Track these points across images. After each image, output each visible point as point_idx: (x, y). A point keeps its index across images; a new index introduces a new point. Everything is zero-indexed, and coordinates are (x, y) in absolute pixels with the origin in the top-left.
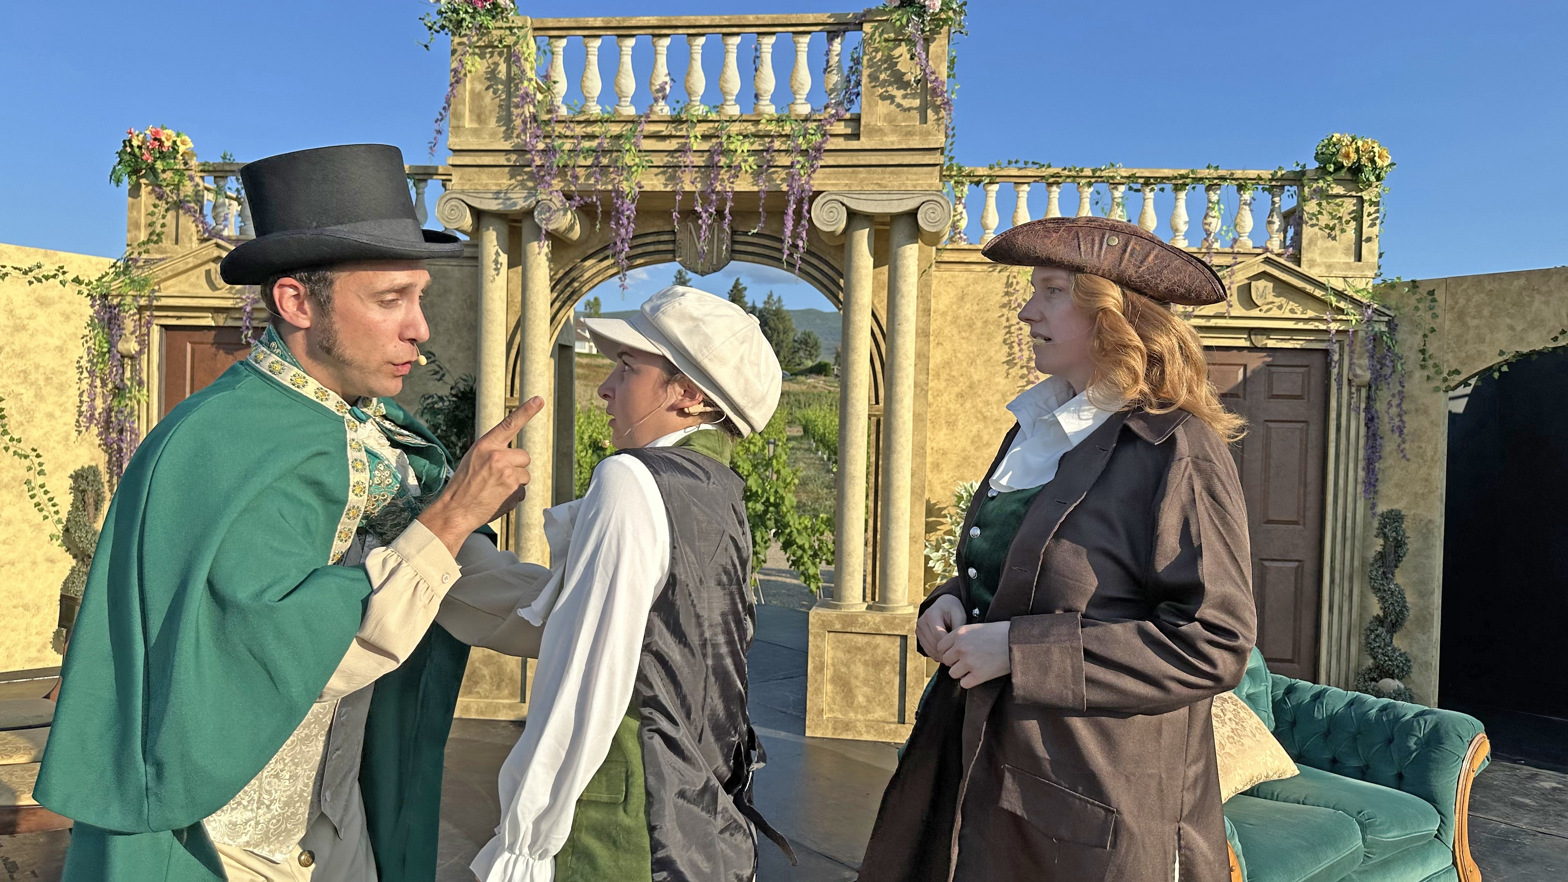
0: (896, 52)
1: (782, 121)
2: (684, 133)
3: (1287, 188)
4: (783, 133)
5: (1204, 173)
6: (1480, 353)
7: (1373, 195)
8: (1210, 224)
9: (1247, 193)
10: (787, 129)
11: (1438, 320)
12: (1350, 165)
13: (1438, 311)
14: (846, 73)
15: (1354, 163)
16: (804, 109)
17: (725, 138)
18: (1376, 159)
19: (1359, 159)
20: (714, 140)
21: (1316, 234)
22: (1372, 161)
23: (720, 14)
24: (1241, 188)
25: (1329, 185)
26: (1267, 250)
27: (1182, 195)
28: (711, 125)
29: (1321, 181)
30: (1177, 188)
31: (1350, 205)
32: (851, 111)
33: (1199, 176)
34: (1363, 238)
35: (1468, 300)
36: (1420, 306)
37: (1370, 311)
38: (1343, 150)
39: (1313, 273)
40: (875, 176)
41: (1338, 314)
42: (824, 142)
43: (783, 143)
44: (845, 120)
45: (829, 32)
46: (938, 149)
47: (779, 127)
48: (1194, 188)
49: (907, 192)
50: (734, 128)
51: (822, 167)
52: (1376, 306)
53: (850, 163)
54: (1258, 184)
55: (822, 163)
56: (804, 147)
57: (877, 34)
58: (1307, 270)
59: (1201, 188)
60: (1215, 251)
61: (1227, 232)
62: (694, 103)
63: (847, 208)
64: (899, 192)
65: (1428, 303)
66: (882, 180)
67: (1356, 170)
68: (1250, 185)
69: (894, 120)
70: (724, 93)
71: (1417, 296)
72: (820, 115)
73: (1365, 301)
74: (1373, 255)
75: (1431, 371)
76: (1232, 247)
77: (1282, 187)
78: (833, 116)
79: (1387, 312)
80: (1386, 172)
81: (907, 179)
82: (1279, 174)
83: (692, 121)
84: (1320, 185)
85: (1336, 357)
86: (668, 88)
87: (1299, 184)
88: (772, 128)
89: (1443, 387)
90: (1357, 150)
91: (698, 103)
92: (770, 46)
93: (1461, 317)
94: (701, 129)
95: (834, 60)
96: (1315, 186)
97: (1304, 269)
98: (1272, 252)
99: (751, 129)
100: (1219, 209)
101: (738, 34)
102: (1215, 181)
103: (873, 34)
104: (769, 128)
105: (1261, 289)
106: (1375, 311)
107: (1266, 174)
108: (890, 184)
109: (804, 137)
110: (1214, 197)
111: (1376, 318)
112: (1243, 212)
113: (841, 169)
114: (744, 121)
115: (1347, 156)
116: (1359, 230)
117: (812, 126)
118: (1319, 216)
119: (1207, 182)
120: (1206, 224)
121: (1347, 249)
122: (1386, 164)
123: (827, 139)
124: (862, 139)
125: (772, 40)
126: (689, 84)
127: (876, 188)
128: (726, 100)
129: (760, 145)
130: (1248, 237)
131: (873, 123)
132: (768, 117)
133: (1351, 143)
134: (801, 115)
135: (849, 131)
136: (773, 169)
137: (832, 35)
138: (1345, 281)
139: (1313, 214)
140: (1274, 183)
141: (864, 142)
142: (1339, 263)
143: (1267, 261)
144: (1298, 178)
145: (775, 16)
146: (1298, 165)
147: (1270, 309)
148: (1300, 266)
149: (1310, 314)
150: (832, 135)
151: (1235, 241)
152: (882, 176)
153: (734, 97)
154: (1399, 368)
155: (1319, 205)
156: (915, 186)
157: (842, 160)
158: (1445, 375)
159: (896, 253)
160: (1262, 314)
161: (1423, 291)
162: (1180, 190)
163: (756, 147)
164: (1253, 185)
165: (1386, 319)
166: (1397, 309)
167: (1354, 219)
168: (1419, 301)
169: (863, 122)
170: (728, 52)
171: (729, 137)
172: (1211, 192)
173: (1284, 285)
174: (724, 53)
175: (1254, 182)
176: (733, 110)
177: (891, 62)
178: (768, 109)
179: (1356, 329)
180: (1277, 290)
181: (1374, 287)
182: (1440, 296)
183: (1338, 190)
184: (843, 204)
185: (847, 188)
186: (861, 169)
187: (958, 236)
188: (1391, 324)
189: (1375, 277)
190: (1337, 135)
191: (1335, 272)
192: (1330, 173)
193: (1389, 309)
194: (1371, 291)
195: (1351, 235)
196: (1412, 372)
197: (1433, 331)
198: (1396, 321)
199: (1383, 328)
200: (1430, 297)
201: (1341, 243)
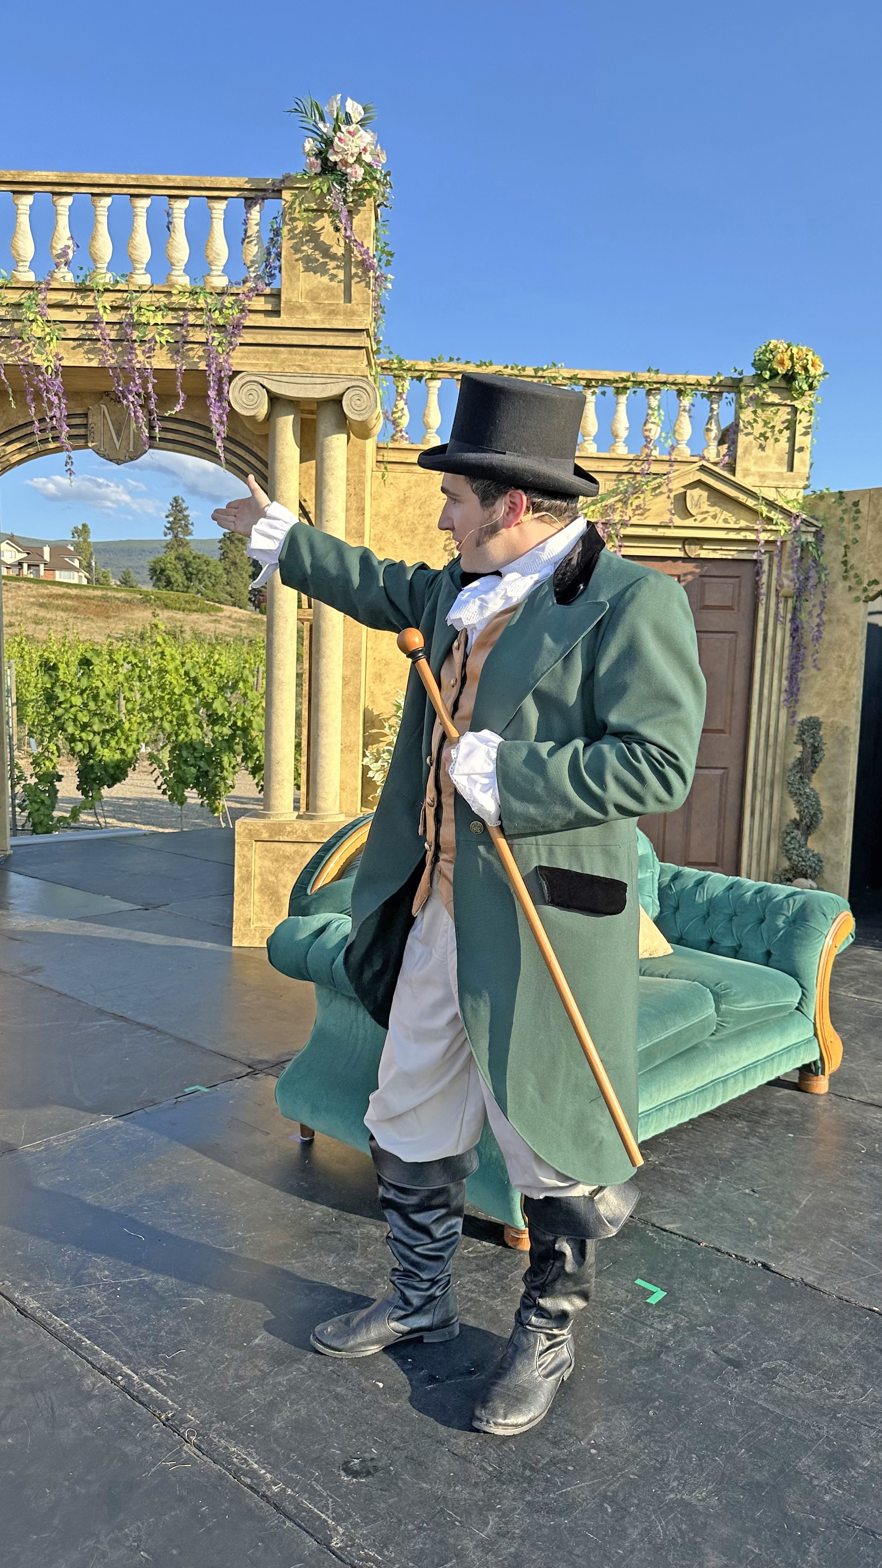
0: (318, 225)
1: (196, 293)
2: (89, 302)
3: (725, 395)
4: (198, 306)
5: (644, 376)
7: (806, 404)
8: (650, 430)
9: (687, 399)
10: (202, 304)
11: (861, 531)
12: (784, 372)
13: (860, 522)
14: (266, 245)
15: (788, 370)
16: (220, 281)
17: (134, 309)
18: (809, 367)
19: (793, 366)
20: (123, 312)
21: (751, 442)
22: (806, 369)
23: (126, 173)
24: (680, 393)
25: (765, 393)
26: (703, 458)
27: (623, 399)
28: (119, 295)
29: (757, 388)
30: (619, 391)
31: (784, 414)
32: (272, 286)
33: (639, 379)
34: (796, 448)
36: (846, 517)
37: (798, 522)
38: (779, 357)
39: (747, 483)
40: (298, 357)
41: (769, 524)
42: (243, 318)
43: (197, 317)
44: (265, 295)
45: (246, 199)
46: (362, 330)
47: (193, 299)
48: (635, 392)
49: (330, 376)
50: (145, 299)
51: (241, 344)
52: (804, 516)
53: (269, 342)
54: (697, 389)
55: (240, 340)
56: (221, 322)
57: (297, 202)
58: (741, 479)
59: (642, 392)
60: (654, 458)
61: (666, 438)
62: (101, 271)
63: (268, 391)
64: (323, 375)
65: (852, 514)
66: (304, 361)
67: (790, 377)
68: (689, 391)
69: (317, 298)
70: (132, 261)
71: (843, 507)
72: (238, 289)
73: (794, 511)
74: (805, 465)
75: (852, 582)
76: (670, 454)
77: (721, 393)
78: (251, 290)
79: (815, 522)
80: (819, 381)
81: (332, 362)
82: (718, 380)
83: (98, 291)
84: (756, 393)
85: (765, 567)
86: (70, 252)
87: (736, 390)
88: (187, 301)
89: (863, 597)
90: (791, 358)
91: (104, 271)
92: (183, 212)
94: (108, 299)
95: (253, 230)
96: (751, 393)
97: (738, 479)
98: (708, 461)
99: (163, 300)
100: (659, 415)
101: (147, 196)
102: (655, 386)
103: (293, 202)
104: (183, 300)
105: (696, 498)
106: (804, 521)
107: (705, 380)
108: (313, 367)
109: (221, 312)
110: (654, 402)
111: (804, 528)
112: (682, 419)
113: (260, 348)
114: (156, 292)
115: (782, 363)
116: (792, 440)
117: (228, 300)
118: (755, 425)
119: (648, 387)
120: (646, 430)
121: (780, 459)
122: (819, 372)
123: (246, 315)
124: (283, 315)
125: (185, 204)
126: (93, 250)
127: (298, 370)
128: (135, 269)
129: (173, 318)
130: (687, 444)
131: (294, 300)
132: (180, 289)
133: (787, 350)
134: (217, 288)
135: (269, 307)
136: (190, 346)
137: (250, 202)
138: (778, 491)
139: (749, 423)
140: (712, 389)
141: (284, 320)
142: (772, 473)
143: (703, 469)
144: (735, 386)
145: (187, 177)
146: (736, 371)
147: (705, 519)
148: (734, 475)
149: (743, 524)
150: (251, 311)
151: (673, 448)
152: (304, 358)
153: (145, 266)
154: (823, 577)
155: (755, 412)
156: (339, 370)
157: (261, 338)
158: (865, 585)
159: (322, 444)
160: (697, 524)
161: (848, 501)
162: (621, 394)
163: (169, 320)
164: (692, 390)
165: (813, 529)
166: (825, 520)
167: (787, 428)
168: (844, 511)
169: (283, 298)
170: (137, 215)
171: (140, 308)
172: (651, 397)
173: (718, 494)
174: (132, 216)
175: (693, 387)
176: (143, 279)
177: (313, 235)
178: (182, 280)
179: (784, 539)
180: (712, 500)
181: (804, 498)
182: (864, 507)
183: (773, 398)
184: (263, 387)
185: (267, 369)
186: (282, 349)
187: (400, 434)
188: (819, 535)
189: (806, 487)
190: (774, 342)
191: (768, 482)
192: (765, 380)
193: (817, 520)
194: (801, 501)
195: (784, 445)
196: (835, 583)
197: (856, 541)
198: (823, 532)
199: (811, 538)
200: (854, 509)
201: (774, 452)
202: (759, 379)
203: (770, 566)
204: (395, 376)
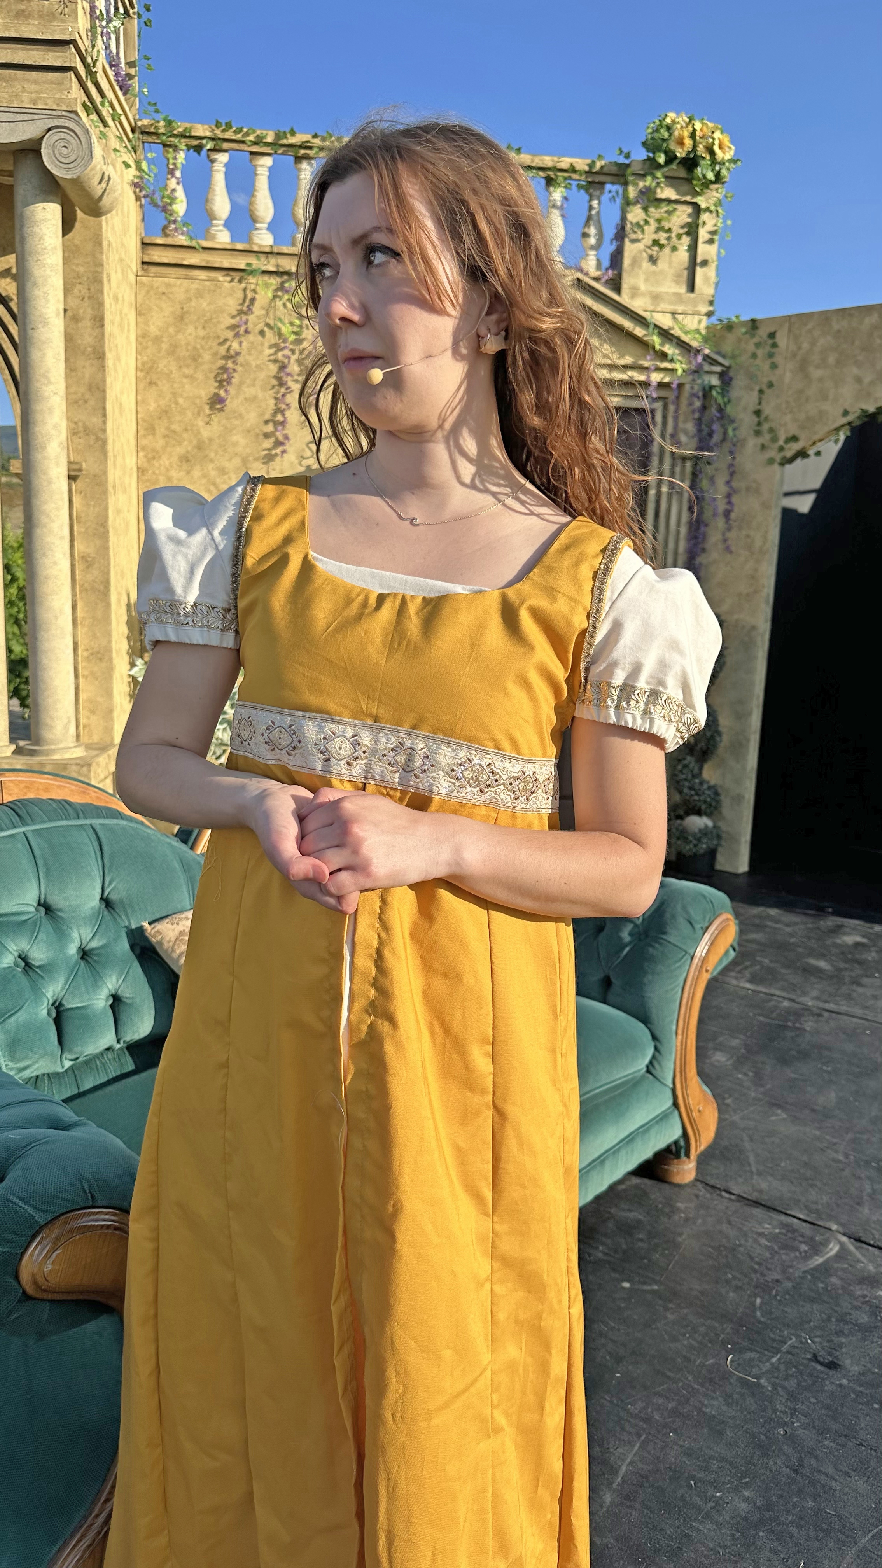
3: (608, 187)
6: (822, 414)
7: (712, 201)
9: (558, 190)
11: (778, 372)
12: (684, 155)
13: (778, 359)
15: (689, 152)
18: (716, 148)
19: (695, 147)
21: (640, 252)
22: (712, 153)
24: (550, 181)
25: (658, 184)
26: (579, 270)
29: (649, 178)
31: (683, 215)
34: (699, 260)
35: (813, 344)
36: (760, 352)
37: (700, 358)
38: (676, 133)
39: (635, 305)
41: (662, 361)
49: (22, 110)
52: (707, 351)
54: (570, 178)
58: (627, 300)
65: (768, 349)
67: (691, 163)
68: (561, 179)
71: (756, 340)
73: (695, 344)
74: (709, 285)
75: (766, 437)
77: (602, 184)
79: (721, 360)
80: (728, 169)
81: (23, 89)
82: (598, 165)
84: (647, 184)
85: (659, 418)
87: (622, 180)
89: (778, 457)
90: (693, 136)
93: (803, 367)
96: (641, 184)
97: (624, 299)
98: (587, 274)
106: (706, 357)
107: (581, 164)
111: (707, 367)
115: (681, 143)
116: (693, 249)
118: (646, 228)
121: (678, 276)
122: (727, 157)
133: (687, 125)
138: (674, 318)
139: (638, 224)
140: (591, 178)
142: (667, 293)
143: (578, 285)
144: (620, 174)
146: (621, 152)
148: (619, 294)
149: (628, 360)
154: (730, 432)
155: (645, 209)
156: (35, 102)
158: (781, 443)
161: (763, 332)
164: (565, 179)
165: (718, 369)
166: (733, 357)
167: (687, 234)
168: (758, 345)
175: (566, 175)
179: (682, 381)
181: (708, 328)
182: (782, 340)
183: (669, 192)
187: (173, 226)
188: (725, 377)
189: (709, 314)
190: (672, 115)
191: (663, 306)
192: (659, 166)
193: (724, 357)
194: (703, 332)
195: (683, 255)
196: (745, 440)
197: (771, 385)
198: (731, 374)
199: (715, 381)
200: (770, 342)
201: (670, 266)
202: (652, 165)
203: (665, 417)
204: (165, 145)
